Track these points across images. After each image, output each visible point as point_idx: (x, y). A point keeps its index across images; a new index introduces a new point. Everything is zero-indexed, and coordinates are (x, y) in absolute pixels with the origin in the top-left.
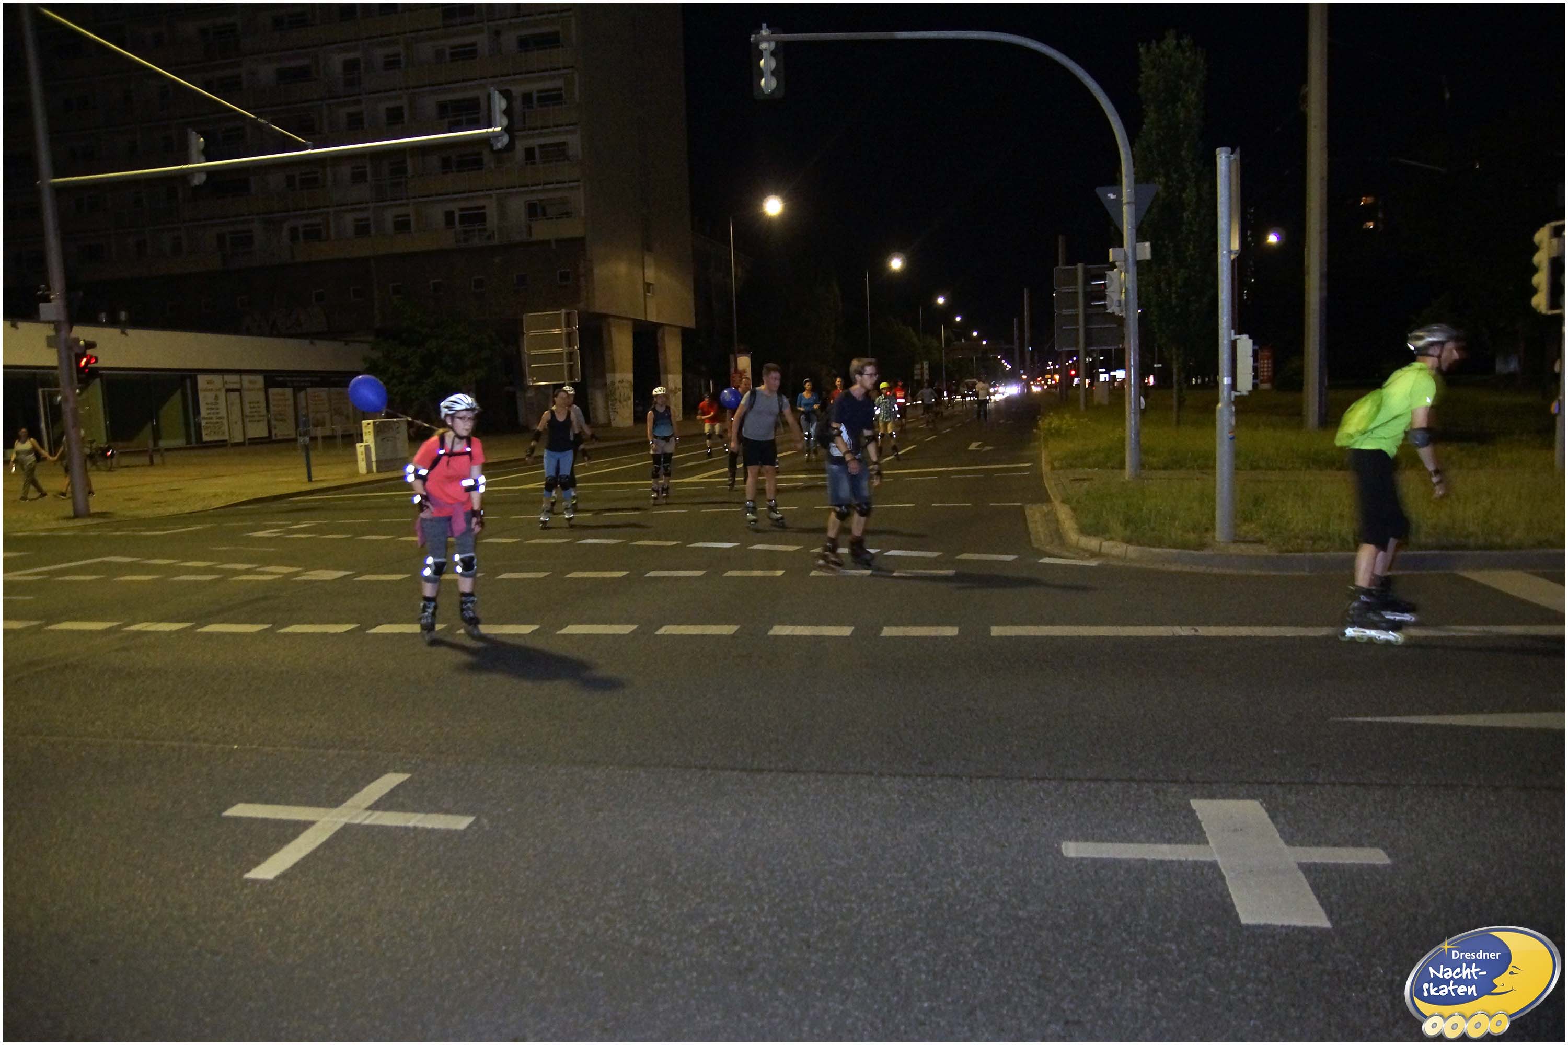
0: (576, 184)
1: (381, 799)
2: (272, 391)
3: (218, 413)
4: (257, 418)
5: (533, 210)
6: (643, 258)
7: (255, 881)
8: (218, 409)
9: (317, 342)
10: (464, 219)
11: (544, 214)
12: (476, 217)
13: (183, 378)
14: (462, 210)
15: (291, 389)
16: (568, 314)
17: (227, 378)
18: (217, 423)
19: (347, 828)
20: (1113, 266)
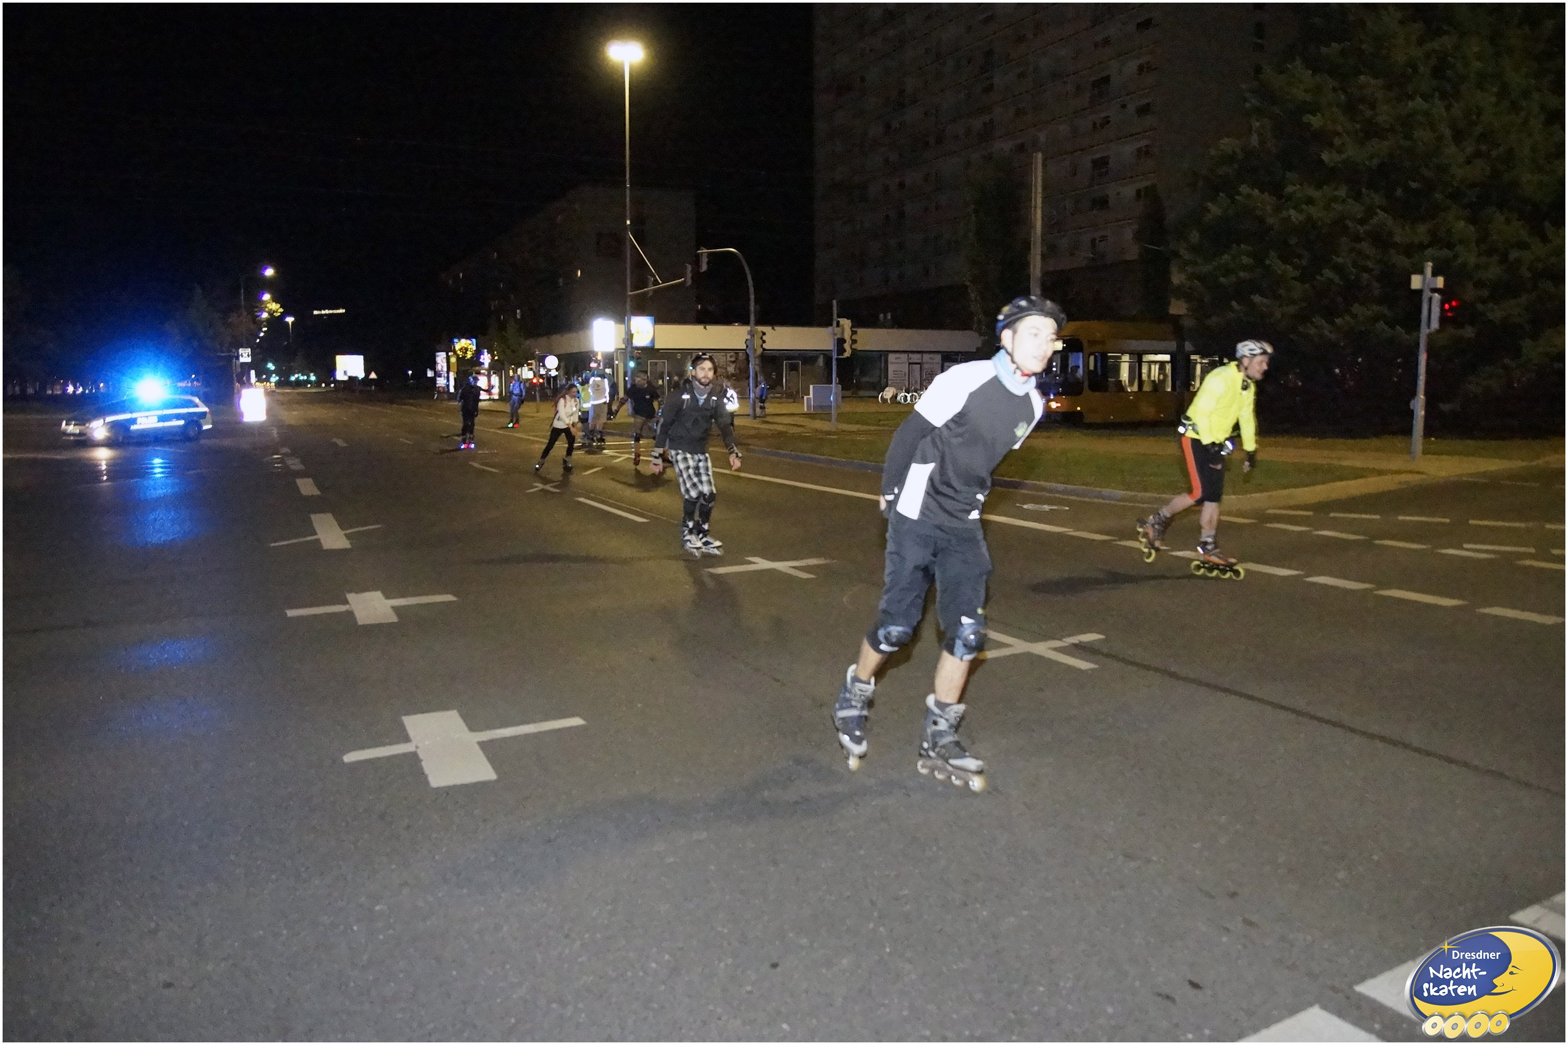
3: (901, 377)
13: (878, 356)
17: (912, 356)
18: (900, 383)
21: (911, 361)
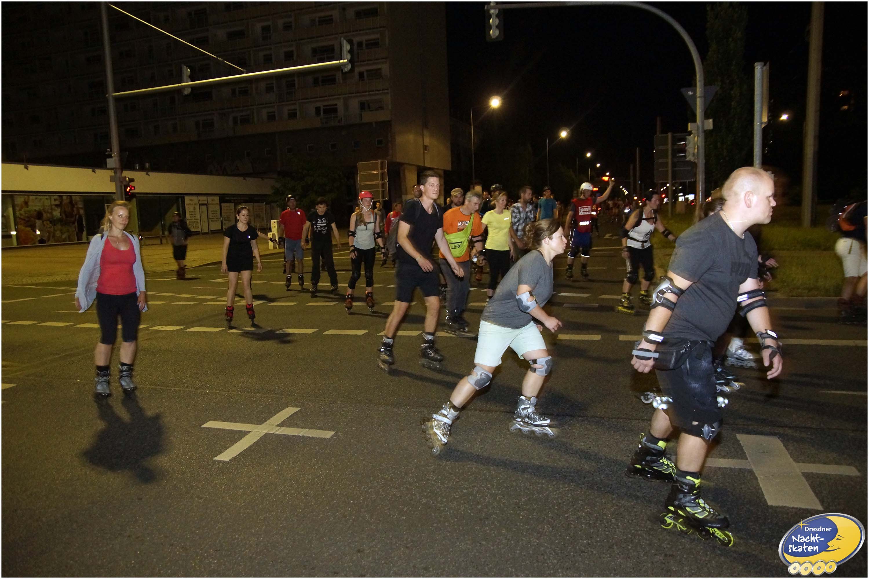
0: (386, 91)
1: (284, 421)
2: (223, 205)
3: (195, 217)
4: (215, 219)
5: (363, 106)
6: (423, 132)
7: (219, 462)
8: (195, 214)
9: (247, 179)
10: (326, 111)
11: (369, 107)
12: (331, 110)
13: (177, 198)
14: (324, 106)
15: (233, 204)
16: (382, 163)
17: (201, 198)
18: (195, 222)
19: (266, 435)
20: (690, 133)
21: (200, 202)
